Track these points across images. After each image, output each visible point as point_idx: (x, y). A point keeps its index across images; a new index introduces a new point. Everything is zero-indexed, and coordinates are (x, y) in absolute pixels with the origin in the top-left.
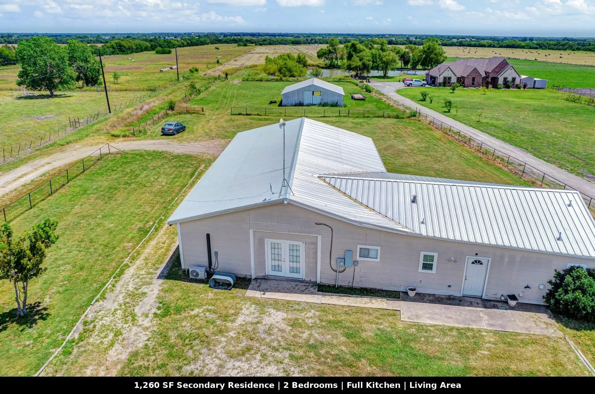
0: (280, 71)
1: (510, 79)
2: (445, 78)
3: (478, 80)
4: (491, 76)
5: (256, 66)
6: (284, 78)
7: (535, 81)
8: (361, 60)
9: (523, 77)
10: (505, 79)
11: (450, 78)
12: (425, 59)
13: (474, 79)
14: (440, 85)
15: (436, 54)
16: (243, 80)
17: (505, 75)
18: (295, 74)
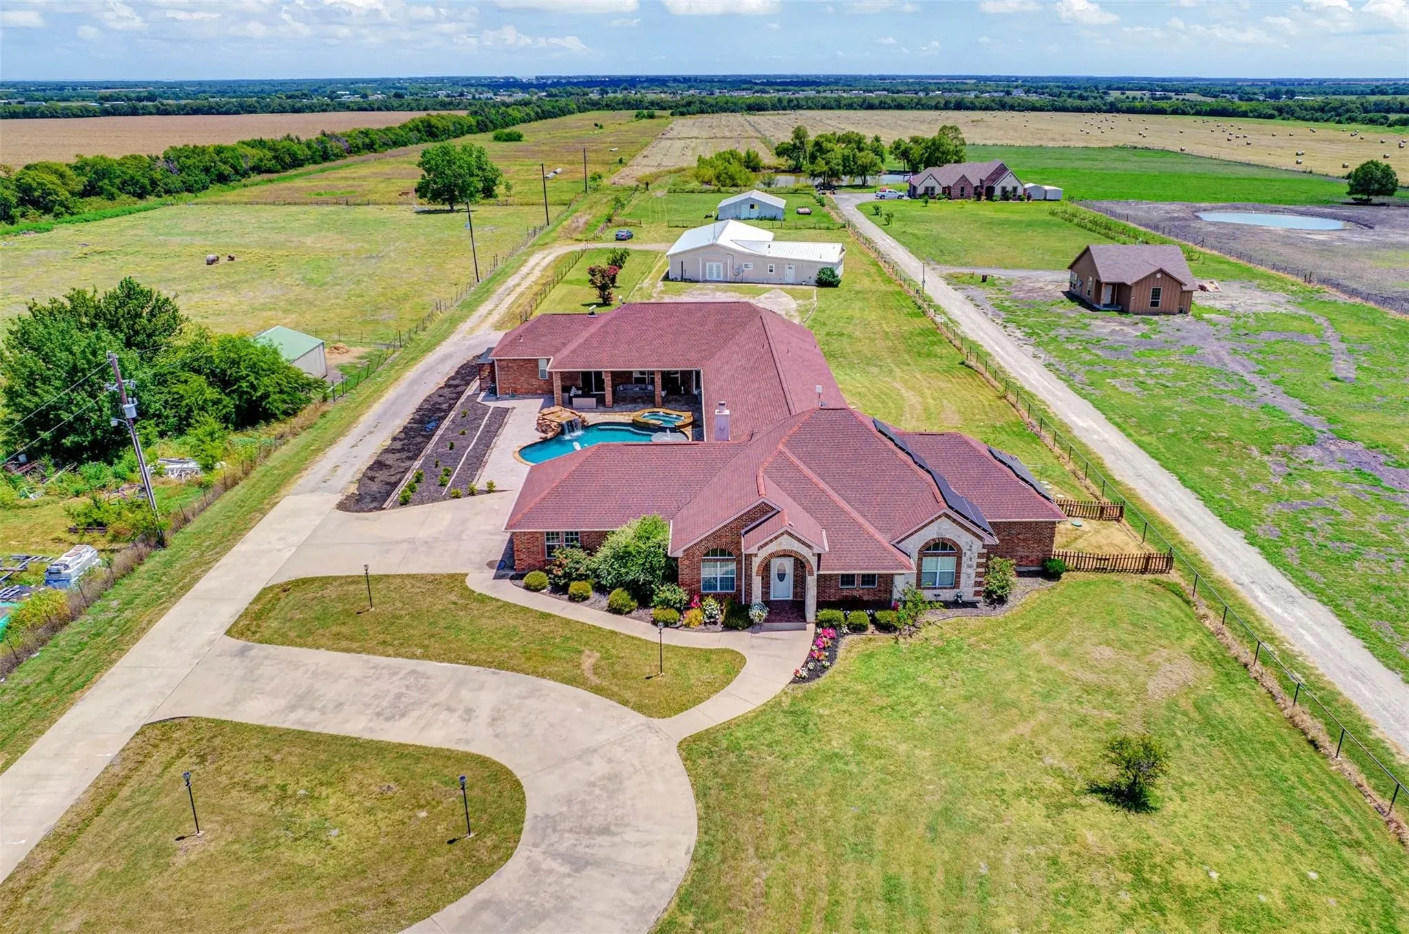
0: (718, 178)
1: (1009, 188)
2: (927, 188)
3: (968, 190)
4: (986, 185)
5: (684, 170)
6: (723, 189)
7: (1046, 191)
8: (827, 163)
9: (1027, 186)
10: (1004, 189)
11: (933, 189)
12: (928, 158)
13: (962, 189)
14: (921, 196)
15: (943, 153)
16: (669, 192)
17: (1003, 184)
18: (739, 182)
